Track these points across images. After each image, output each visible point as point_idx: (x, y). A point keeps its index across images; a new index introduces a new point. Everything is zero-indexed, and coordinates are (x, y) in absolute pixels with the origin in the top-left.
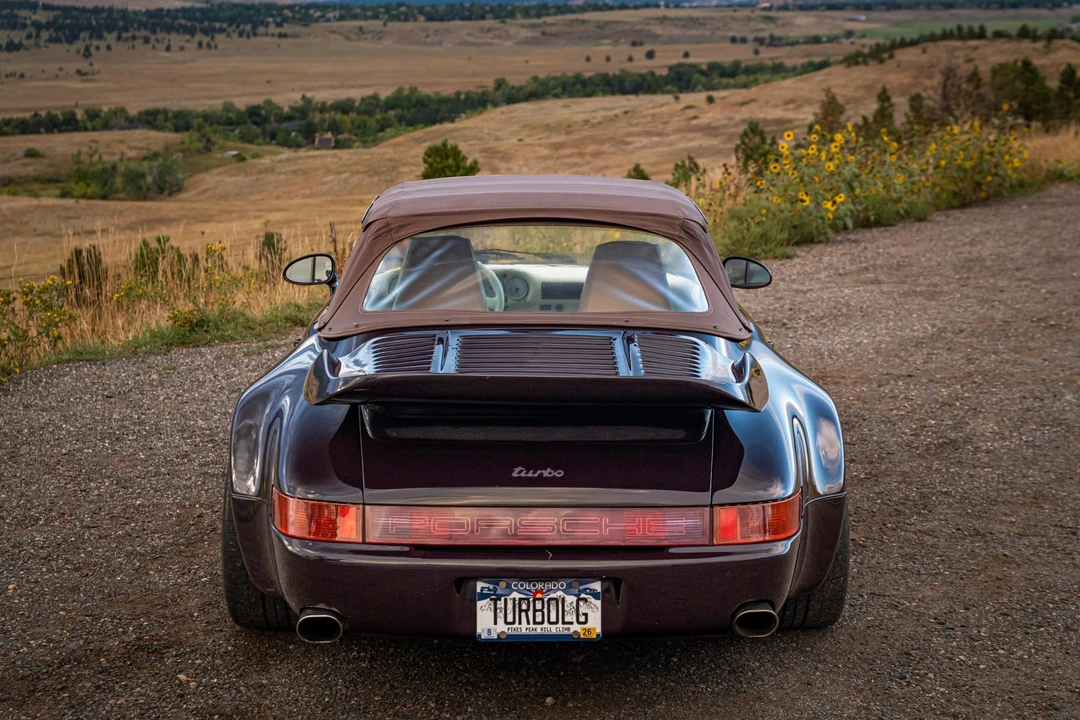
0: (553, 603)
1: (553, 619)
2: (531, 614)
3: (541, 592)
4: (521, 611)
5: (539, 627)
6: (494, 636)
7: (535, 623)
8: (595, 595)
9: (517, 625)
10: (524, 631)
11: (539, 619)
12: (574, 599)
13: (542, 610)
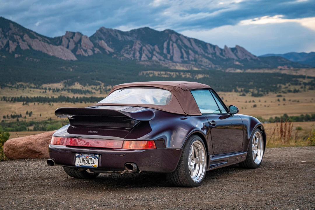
0: (90, 159)
1: (89, 163)
2: (85, 161)
3: (88, 156)
4: (84, 160)
5: (86, 164)
6: (78, 165)
7: (86, 163)
8: (97, 158)
9: (82, 163)
10: (84, 165)
11: (87, 163)
12: (93, 158)
13: (87, 161)
